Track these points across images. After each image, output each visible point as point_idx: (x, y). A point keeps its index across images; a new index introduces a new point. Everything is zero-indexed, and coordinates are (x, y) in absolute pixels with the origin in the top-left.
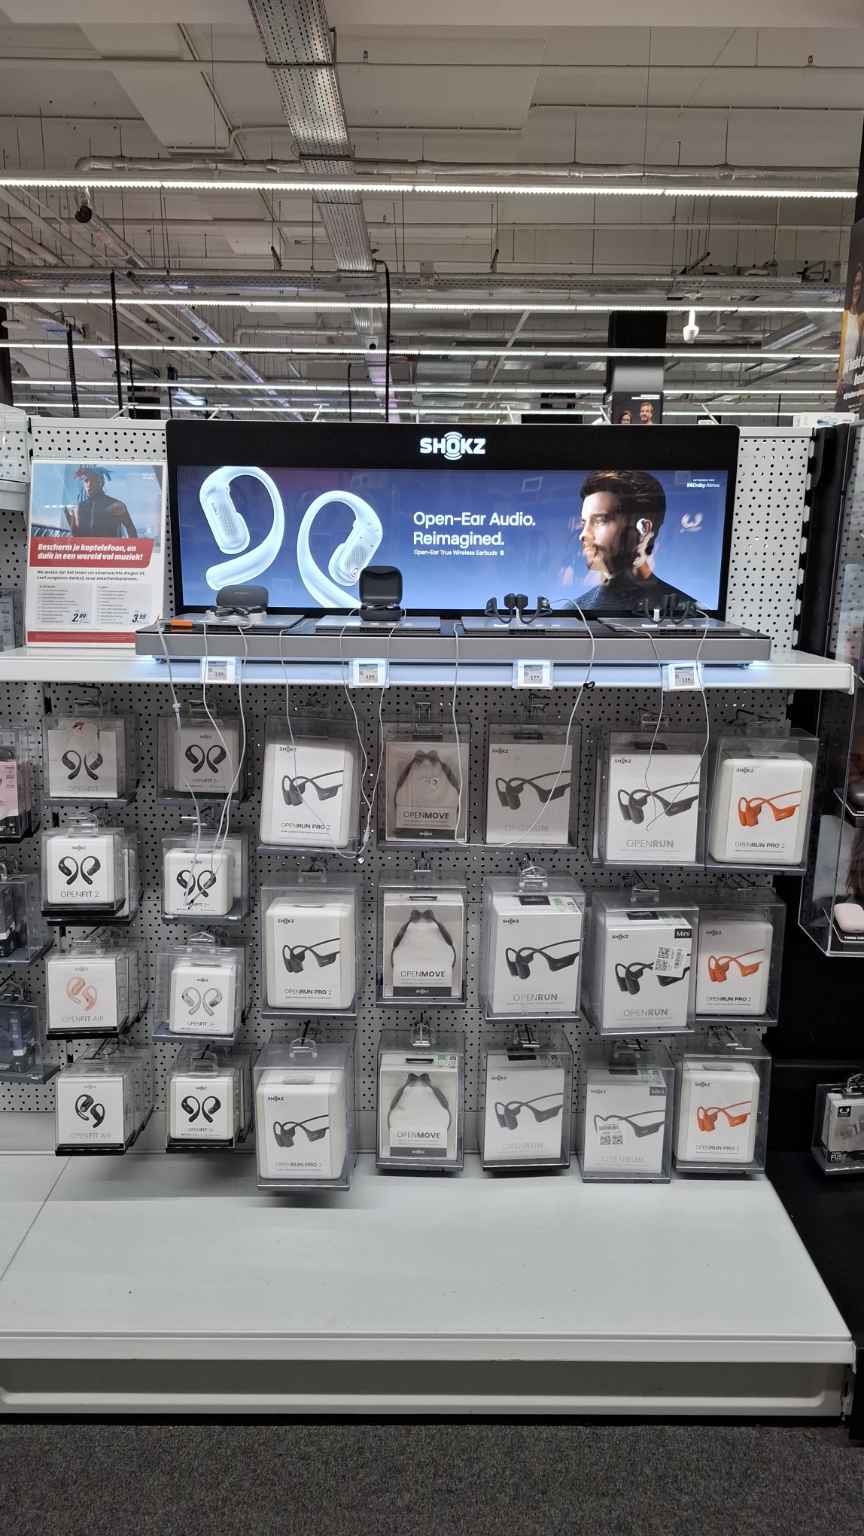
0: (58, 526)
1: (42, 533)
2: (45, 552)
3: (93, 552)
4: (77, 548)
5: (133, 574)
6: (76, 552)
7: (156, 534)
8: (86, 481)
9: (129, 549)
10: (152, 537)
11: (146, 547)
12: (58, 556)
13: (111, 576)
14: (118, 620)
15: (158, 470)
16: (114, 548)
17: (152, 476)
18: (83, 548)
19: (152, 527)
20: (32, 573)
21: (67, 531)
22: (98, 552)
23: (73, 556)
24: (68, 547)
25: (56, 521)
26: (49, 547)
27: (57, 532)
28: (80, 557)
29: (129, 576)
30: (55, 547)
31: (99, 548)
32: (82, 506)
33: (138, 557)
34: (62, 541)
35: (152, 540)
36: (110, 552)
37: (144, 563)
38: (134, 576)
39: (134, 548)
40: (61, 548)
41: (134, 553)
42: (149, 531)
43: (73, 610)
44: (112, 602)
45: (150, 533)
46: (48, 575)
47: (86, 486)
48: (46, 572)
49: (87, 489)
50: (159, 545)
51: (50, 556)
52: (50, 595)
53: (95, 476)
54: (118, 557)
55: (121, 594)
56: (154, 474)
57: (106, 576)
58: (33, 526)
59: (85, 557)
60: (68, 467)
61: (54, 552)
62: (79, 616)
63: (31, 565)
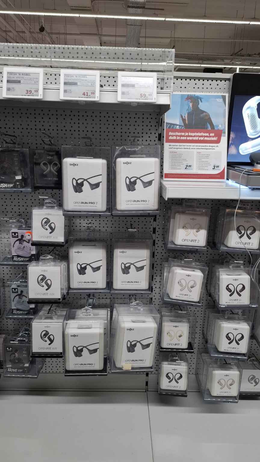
0: (178, 123)
1: (172, 127)
2: (172, 136)
3: (194, 136)
4: (187, 134)
5: (212, 147)
6: (187, 136)
7: (223, 128)
8: (191, 102)
9: (211, 135)
10: (221, 129)
11: (219, 134)
12: (178, 138)
13: (203, 147)
14: (206, 168)
15: (224, 97)
16: (204, 134)
17: (221, 100)
18: (190, 134)
19: (222, 125)
20: (166, 145)
21: (182, 126)
22: (197, 136)
23: (185, 138)
24: (183, 134)
25: (177, 121)
26: (174, 134)
27: (178, 126)
28: (188, 138)
29: (211, 148)
30: (177, 134)
31: (197, 134)
32: (189, 114)
33: (215, 139)
34: (180, 131)
35: (222, 130)
36: (202, 136)
37: (218, 141)
38: (213, 148)
39: (213, 135)
40: (179, 134)
41: (213, 137)
42: (220, 126)
43: (185, 163)
44: (203, 160)
45: (220, 127)
46: (174, 147)
47: (191, 105)
48: (173, 146)
49: (191, 106)
50: (225, 133)
51: (175, 138)
52: (175, 157)
53: (195, 100)
54: (206, 138)
55: (207, 156)
56: (222, 100)
57: (201, 147)
58: (167, 123)
59: (191, 138)
60: (182, 96)
61: (176, 136)
62: (188, 167)
63: (167, 142)
